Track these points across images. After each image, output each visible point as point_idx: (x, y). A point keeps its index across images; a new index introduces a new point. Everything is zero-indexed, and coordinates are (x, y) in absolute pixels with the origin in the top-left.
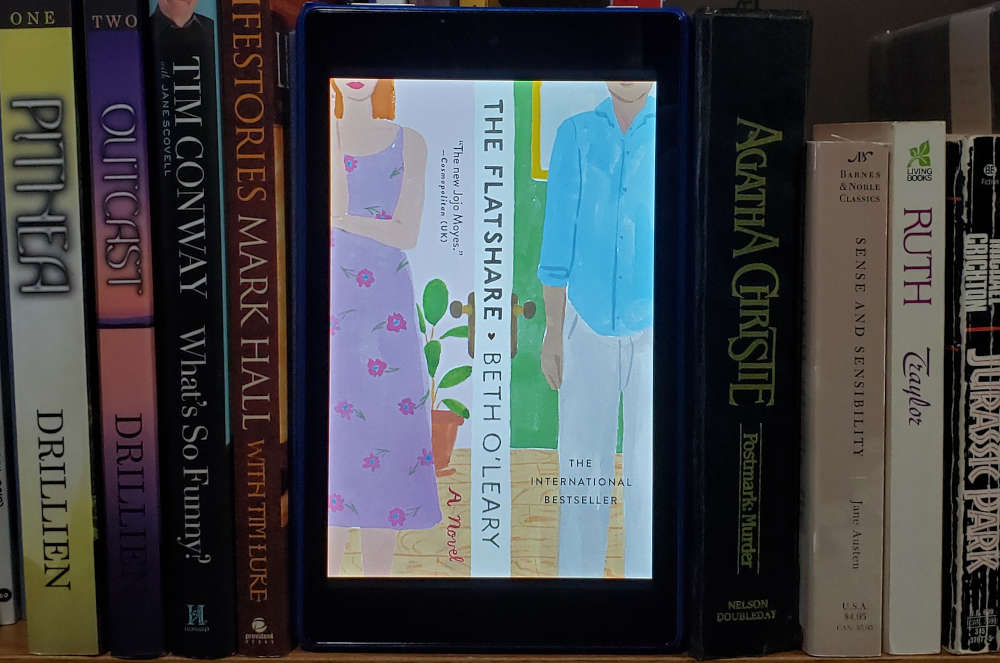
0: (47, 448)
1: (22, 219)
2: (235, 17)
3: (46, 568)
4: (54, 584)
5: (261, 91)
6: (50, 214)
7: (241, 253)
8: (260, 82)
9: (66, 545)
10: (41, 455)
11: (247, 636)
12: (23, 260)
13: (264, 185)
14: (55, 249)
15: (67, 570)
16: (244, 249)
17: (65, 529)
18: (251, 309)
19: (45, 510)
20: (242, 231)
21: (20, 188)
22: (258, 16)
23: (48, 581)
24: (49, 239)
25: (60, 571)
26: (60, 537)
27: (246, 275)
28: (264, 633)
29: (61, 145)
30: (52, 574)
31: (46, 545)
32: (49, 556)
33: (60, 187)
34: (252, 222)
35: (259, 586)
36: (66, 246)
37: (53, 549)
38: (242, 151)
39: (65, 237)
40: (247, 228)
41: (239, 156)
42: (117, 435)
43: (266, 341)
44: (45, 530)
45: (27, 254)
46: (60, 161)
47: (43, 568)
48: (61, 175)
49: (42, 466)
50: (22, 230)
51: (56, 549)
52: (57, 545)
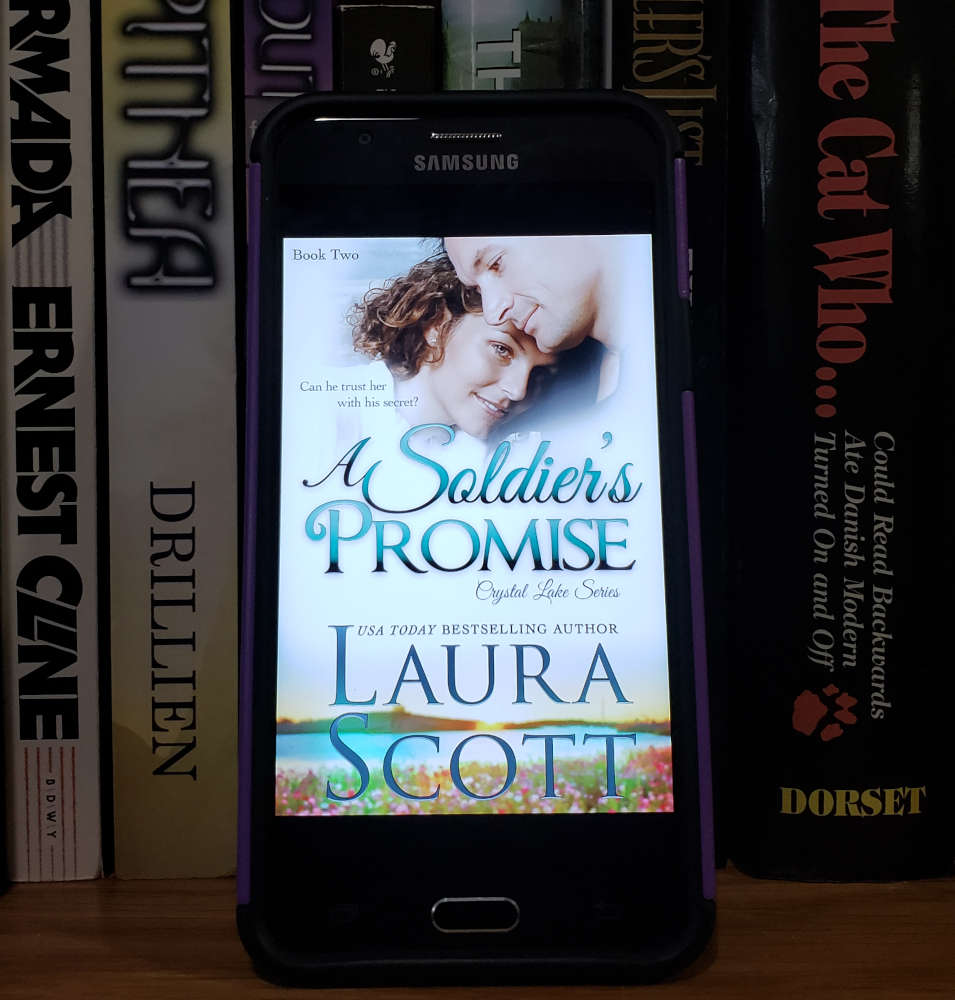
0: (163, 546)
1: (134, 165)
3: (155, 744)
4: (169, 770)
6: (184, 157)
10: (154, 557)
12: (135, 232)
14: (190, 216)
15: (190, 747)
17: (191, 680)
19: (157, 647)
21: (132, 112)
23: (158, 766)
24: (179, 198)
25: (181, 748)
26: (182, 693)
29: (205, 42)
30: (164, 753)
31: (156, 705)
32: (161, 723)
33: (201, 112)
36: (209, 212)
37: (169, 712)
39: (208, 197)
44: (155, 681)
45: (141, 223)
46: (202, 69)
47: (151, 744)
48: (203, 92)
49: (156, 575)
50: (134, 183)
51: (174, 712)
52: (174, 706)
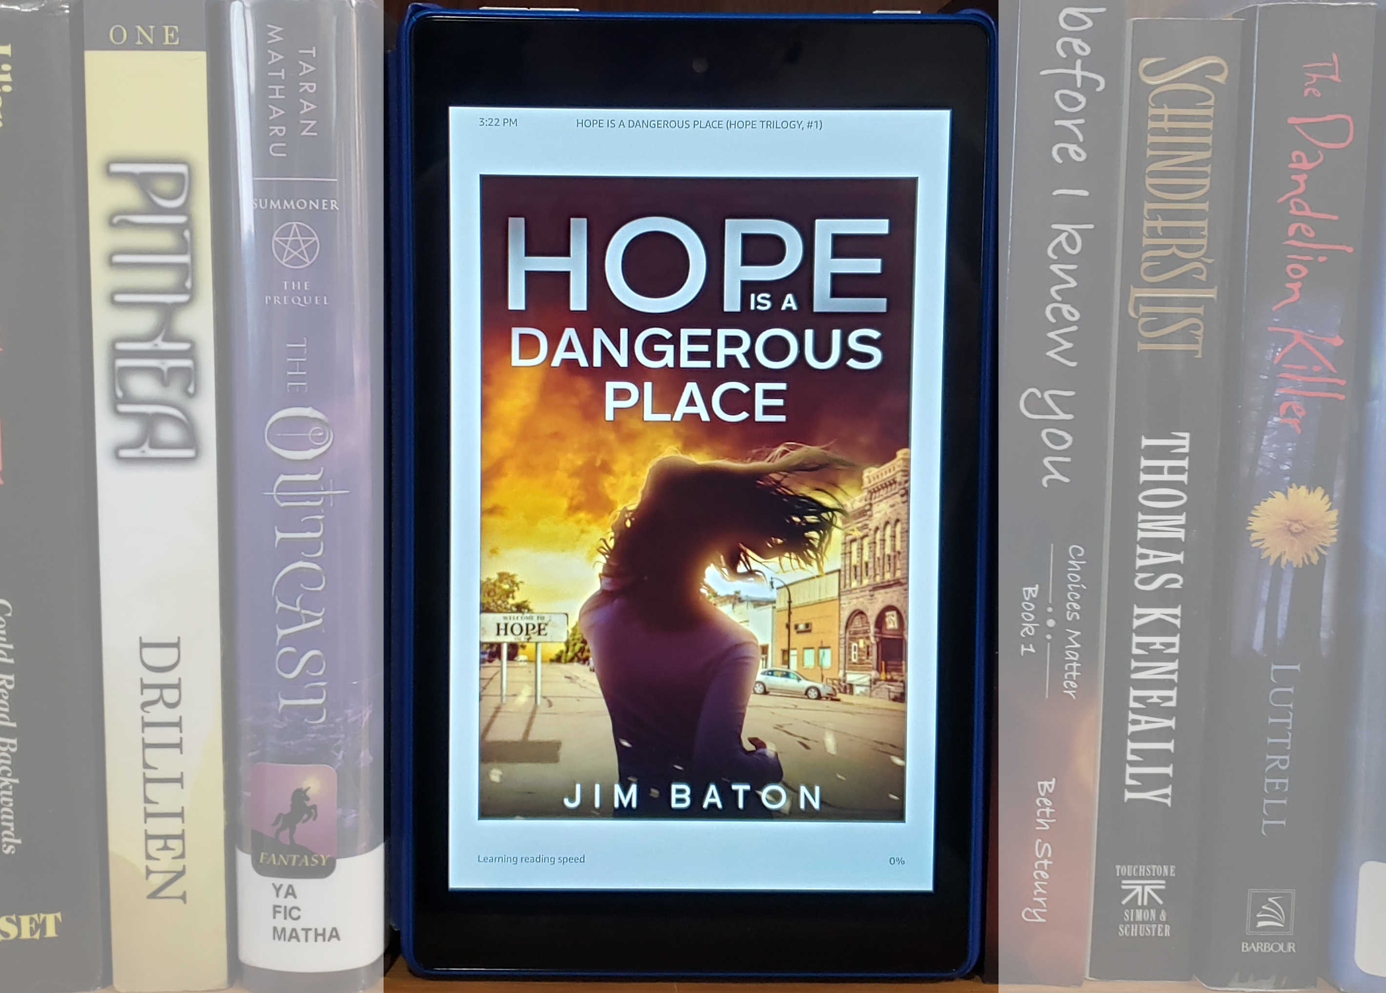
0: (153, 694)
1: (121, 346)
3: (149, 872)
4: (161, 894)
6: (166, 339)
10: (145, 705)
12: (123, 408)
14: (174, 393)
15: (181, 874)
17: (181, 815)
19: (149, 785)
21: (121, 298)
23: (152, 890)
24: (163, 378)
25: (172, 875)
26: (172, 826)
29: (187, 234)
30: (157, 880)
31: (149, 837)
32: (153, 853)
33: (184, 298)
37: (160, 843)
39: (190, 376)
44: (148, 815)
45: (128, 399)
46: (185, 259)
47: (144, 871)
48: (186, 279)
49: (147, 720)
50: (121, 363)
51: (165, 843)
52: (166, 837)
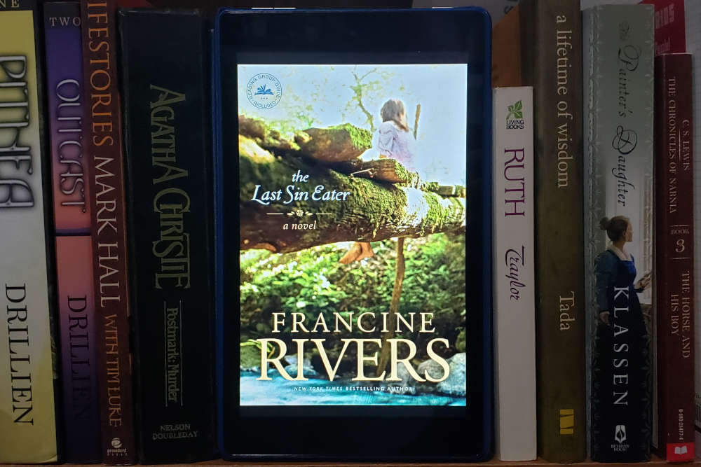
0: (13, 314)
2: (90, 16)
3: (14, 408)
4: (20, 420)
5: (108, 68)
7: (97, 183)
8: (107, 61)
9: (30, 389)
10: (9, 320)
11: (109, 451)
13: (111, 134)
14: (22, 172)
15: (30, 409)
16: (99, 180)
17: (29, 378)
18: (105, 222)
19: (13, 362)
20: (97, 167)
22: (105, 15)
23: (16, 418)
24: (17, 165)
25: (26, 410)
26: (24, 384)
27: (101, 198)
28: (120, 448)
29: (26, 91)
30: (19, 413)
31: (14, 390)
32: (16, 398)
34: (103, 161)
35: (116, 416)
36: (30, 171)
37: (19, 393)
38: (96, 110)
39: (30, 164)
40: (100, 165)
41: (94, 114)
42: (69, 309)
43: (116, 245)
44: (13, 378)
46: (25, 104)
47: (12, 408)
48: (26, 115)
49: (10, 327)
51: (22, 393)
52: (22, 390)
